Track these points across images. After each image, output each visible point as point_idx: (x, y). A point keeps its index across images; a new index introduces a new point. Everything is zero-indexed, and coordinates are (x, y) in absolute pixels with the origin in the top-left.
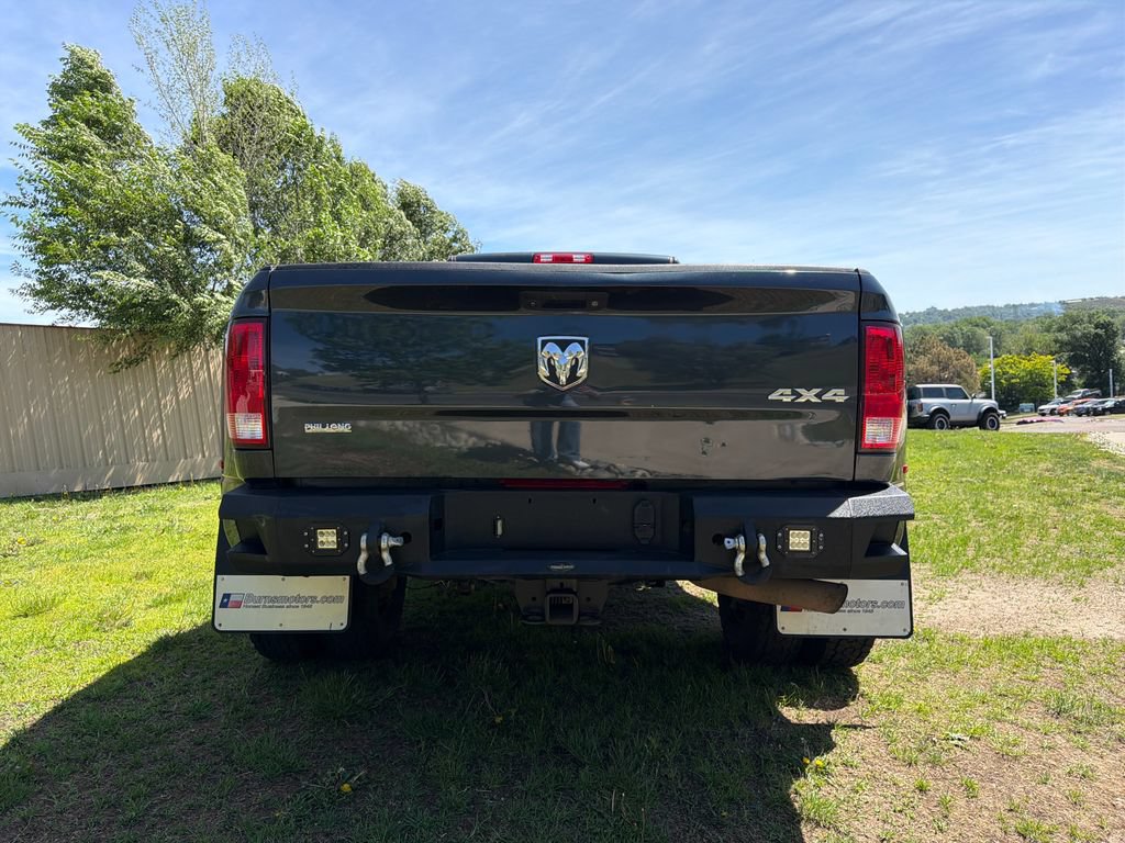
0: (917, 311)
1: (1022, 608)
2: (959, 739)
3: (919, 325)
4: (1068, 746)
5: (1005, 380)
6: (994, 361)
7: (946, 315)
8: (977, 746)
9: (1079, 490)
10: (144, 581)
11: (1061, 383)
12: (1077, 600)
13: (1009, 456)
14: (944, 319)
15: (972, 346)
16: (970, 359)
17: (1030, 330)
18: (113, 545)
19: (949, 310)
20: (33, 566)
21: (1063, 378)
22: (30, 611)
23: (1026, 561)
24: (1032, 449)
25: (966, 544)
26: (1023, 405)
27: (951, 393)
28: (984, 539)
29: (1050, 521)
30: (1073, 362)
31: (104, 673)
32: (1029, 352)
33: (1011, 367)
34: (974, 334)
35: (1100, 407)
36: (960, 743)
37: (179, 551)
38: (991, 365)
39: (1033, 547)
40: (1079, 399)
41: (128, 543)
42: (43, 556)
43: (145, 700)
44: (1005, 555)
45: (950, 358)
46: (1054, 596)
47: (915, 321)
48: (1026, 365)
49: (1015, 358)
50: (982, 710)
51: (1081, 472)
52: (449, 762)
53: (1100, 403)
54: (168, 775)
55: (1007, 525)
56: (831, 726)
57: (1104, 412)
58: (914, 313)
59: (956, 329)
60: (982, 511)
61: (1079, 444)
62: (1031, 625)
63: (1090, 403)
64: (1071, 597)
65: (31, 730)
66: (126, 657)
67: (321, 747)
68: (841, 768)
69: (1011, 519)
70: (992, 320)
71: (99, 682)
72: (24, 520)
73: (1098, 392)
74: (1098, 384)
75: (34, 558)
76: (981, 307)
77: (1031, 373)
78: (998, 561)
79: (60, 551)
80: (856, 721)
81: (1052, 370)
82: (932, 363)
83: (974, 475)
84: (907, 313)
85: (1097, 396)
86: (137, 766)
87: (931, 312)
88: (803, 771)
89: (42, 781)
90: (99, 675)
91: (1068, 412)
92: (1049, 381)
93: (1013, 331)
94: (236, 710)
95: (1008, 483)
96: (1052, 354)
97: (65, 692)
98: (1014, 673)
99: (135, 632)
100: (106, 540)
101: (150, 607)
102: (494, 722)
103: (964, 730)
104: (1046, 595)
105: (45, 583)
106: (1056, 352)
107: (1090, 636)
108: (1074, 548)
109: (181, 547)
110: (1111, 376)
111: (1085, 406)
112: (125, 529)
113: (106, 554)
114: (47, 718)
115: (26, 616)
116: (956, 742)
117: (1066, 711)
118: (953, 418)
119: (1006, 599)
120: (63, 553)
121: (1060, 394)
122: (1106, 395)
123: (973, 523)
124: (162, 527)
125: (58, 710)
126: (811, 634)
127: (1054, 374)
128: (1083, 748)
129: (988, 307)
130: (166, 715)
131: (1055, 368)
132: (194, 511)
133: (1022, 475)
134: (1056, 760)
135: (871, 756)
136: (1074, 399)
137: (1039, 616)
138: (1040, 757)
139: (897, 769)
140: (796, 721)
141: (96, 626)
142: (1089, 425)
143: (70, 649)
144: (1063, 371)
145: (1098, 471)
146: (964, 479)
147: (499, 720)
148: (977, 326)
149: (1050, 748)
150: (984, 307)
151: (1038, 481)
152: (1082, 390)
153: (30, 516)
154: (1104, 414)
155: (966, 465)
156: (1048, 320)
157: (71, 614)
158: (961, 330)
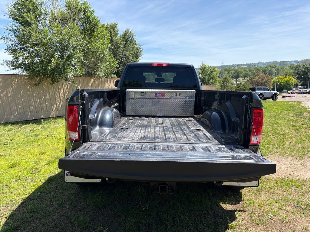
0: (256, 63)
1: (286, 167)
2: (270, 216)
3: (256, 67)
4: (300, 218)
5: (279, 83)
6: (276, 77)
7: (263, 64)
8: (275, 218)
9: (300, 125)
10: (43, 155)
11: (295, 84)
12: (301, 164)
13: (281, 111)
14: (263, 65)
15: (270, 73)
16: (270, 77)
17: (287, 69)
18: (34, 141)
19: (265, 62)
20: (12, 149)
21: (295, 83)
22: (13, 166)
23: (286, 150)
24: (287, 109)
25: (270, 144)
26: (284, 91)
27: (264, 89)
28: (275, 142)
29: (293, 136)
30: (298, 78)
31: (34, 189)
32: (286, 75)
33: (281, 80)
34: (271, 69)
35: (305, 91)
36: (270, 217)
37: (52, 143)
38: (276, 79)
39: (289, 145)
40: (300, 89)
41: (38, 140)
42: (15, 145)
43: (46, 200)
44: (281, 148)
45: (264, 77)
46: (295, 163)
47: (255, 66)
48: (285, 79)
49: (282, 77)
50: (277, 205)
51: (301, 117)
52: (131, 224)
53: (305, 90)
54: (54, 228)
55: (281, 137)
56: (235, 211)
57: (306, 93)
58: (255, 63)
59: (266, 68)
60: (274, 132)
61: (300, 107)
62: (289, 174)
63: (303, 90)
64: (299, 163)
65: (15, 210)
66: (40, 184)
67: (95, 218)
68: (238, 226)
69: (282, 135)
70: (276, 65)
71: (33, 193)
72: (9, 131)
73: (305, 87)
74: (305, 85)
75: (12, 145)
76: (274, 62)
77: (286, 81)
78: (279, 150)
79: (19, 143)
80: (242, 209)
81: (292, 81)
82: (259, 78)
83: (271, 119)
84: (253, 63)
85: (304, 88)
86: (45, 224)
87: (260, 63)
88: (228, 227)
89: (20, 229)
90: (33, 190)
91: (296, 93)
92: (292, 84)
93: (282, 69)
94: (71, 204)
95: (281, 121)
96: (293, 76)
97: (24, 197)
98: (285, 192)
99: (42, 174)
100: (32, 139)
101: (46, 165)
102: (142, 209)
103: (272, 213)
104: (293, 162)
105: (16, 156)
106: (294, 76)
107: (305, 178)
108: (300, 145)
109: (53, 142)
110: (309, 82)
111: (301, 91)
112: (37, 135)
113: (32, 145)
114: (20, 206)
115: (12, 168)
116: (269, 217)
117: (299, 206)
118: (265, 96)
119: (282, 164)
120: (20, 144)
121: (294, 87)
122: (307, 88)
123: (272, 136)
124: (47, 135)
125: (22, 203)
126: (230, 185)
127: (293, 82)
128: (304, 219)
129: (276, 62)
130: (52, 205)
131: (293, 80)
132: (55, 128)
133: (285, 119)
134: (297, 223)
135: (246, 222)
136: (298, 89)
137: (291, 170)
138: (292, 222)
139: (254, 226)
140: (225, 209)
141: (31, 172)
142: (302, 98)
143: (24, 180)
144: (295, 81)
145: (306, 118)
146: (269, 120)
147: (144, 209)
148: (272, 67)
149: (295, 219)
150: (275, 62)
151: (289, 121)
152: (300, 86)
153: (10, 130)
154: (306, 94)
155: (269, 115)
156: (292, 66)
157: (24, 167)
158: (268, 68)
